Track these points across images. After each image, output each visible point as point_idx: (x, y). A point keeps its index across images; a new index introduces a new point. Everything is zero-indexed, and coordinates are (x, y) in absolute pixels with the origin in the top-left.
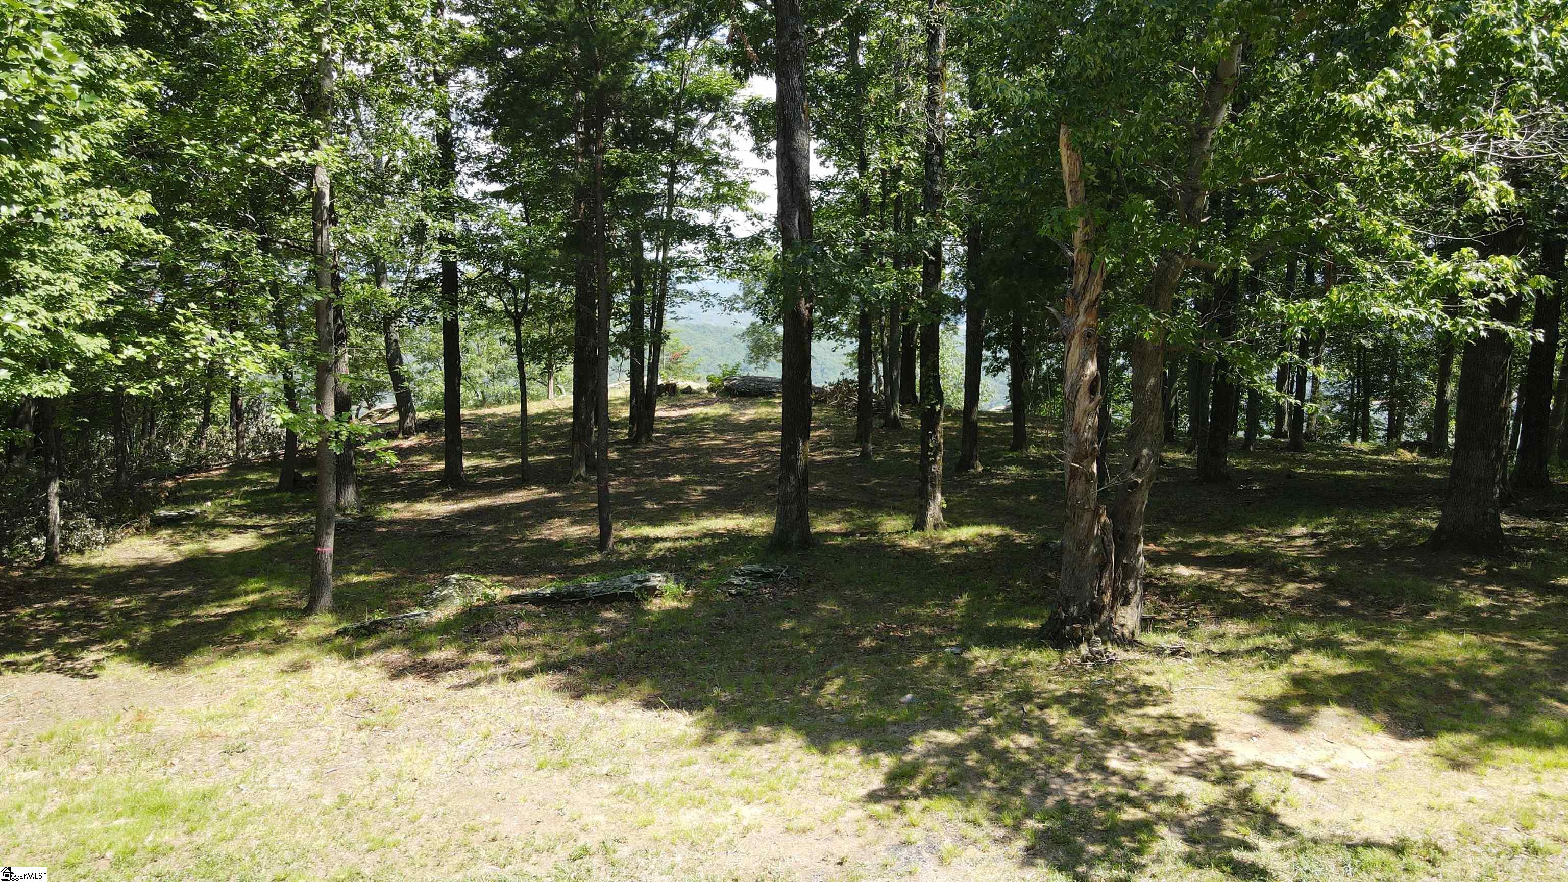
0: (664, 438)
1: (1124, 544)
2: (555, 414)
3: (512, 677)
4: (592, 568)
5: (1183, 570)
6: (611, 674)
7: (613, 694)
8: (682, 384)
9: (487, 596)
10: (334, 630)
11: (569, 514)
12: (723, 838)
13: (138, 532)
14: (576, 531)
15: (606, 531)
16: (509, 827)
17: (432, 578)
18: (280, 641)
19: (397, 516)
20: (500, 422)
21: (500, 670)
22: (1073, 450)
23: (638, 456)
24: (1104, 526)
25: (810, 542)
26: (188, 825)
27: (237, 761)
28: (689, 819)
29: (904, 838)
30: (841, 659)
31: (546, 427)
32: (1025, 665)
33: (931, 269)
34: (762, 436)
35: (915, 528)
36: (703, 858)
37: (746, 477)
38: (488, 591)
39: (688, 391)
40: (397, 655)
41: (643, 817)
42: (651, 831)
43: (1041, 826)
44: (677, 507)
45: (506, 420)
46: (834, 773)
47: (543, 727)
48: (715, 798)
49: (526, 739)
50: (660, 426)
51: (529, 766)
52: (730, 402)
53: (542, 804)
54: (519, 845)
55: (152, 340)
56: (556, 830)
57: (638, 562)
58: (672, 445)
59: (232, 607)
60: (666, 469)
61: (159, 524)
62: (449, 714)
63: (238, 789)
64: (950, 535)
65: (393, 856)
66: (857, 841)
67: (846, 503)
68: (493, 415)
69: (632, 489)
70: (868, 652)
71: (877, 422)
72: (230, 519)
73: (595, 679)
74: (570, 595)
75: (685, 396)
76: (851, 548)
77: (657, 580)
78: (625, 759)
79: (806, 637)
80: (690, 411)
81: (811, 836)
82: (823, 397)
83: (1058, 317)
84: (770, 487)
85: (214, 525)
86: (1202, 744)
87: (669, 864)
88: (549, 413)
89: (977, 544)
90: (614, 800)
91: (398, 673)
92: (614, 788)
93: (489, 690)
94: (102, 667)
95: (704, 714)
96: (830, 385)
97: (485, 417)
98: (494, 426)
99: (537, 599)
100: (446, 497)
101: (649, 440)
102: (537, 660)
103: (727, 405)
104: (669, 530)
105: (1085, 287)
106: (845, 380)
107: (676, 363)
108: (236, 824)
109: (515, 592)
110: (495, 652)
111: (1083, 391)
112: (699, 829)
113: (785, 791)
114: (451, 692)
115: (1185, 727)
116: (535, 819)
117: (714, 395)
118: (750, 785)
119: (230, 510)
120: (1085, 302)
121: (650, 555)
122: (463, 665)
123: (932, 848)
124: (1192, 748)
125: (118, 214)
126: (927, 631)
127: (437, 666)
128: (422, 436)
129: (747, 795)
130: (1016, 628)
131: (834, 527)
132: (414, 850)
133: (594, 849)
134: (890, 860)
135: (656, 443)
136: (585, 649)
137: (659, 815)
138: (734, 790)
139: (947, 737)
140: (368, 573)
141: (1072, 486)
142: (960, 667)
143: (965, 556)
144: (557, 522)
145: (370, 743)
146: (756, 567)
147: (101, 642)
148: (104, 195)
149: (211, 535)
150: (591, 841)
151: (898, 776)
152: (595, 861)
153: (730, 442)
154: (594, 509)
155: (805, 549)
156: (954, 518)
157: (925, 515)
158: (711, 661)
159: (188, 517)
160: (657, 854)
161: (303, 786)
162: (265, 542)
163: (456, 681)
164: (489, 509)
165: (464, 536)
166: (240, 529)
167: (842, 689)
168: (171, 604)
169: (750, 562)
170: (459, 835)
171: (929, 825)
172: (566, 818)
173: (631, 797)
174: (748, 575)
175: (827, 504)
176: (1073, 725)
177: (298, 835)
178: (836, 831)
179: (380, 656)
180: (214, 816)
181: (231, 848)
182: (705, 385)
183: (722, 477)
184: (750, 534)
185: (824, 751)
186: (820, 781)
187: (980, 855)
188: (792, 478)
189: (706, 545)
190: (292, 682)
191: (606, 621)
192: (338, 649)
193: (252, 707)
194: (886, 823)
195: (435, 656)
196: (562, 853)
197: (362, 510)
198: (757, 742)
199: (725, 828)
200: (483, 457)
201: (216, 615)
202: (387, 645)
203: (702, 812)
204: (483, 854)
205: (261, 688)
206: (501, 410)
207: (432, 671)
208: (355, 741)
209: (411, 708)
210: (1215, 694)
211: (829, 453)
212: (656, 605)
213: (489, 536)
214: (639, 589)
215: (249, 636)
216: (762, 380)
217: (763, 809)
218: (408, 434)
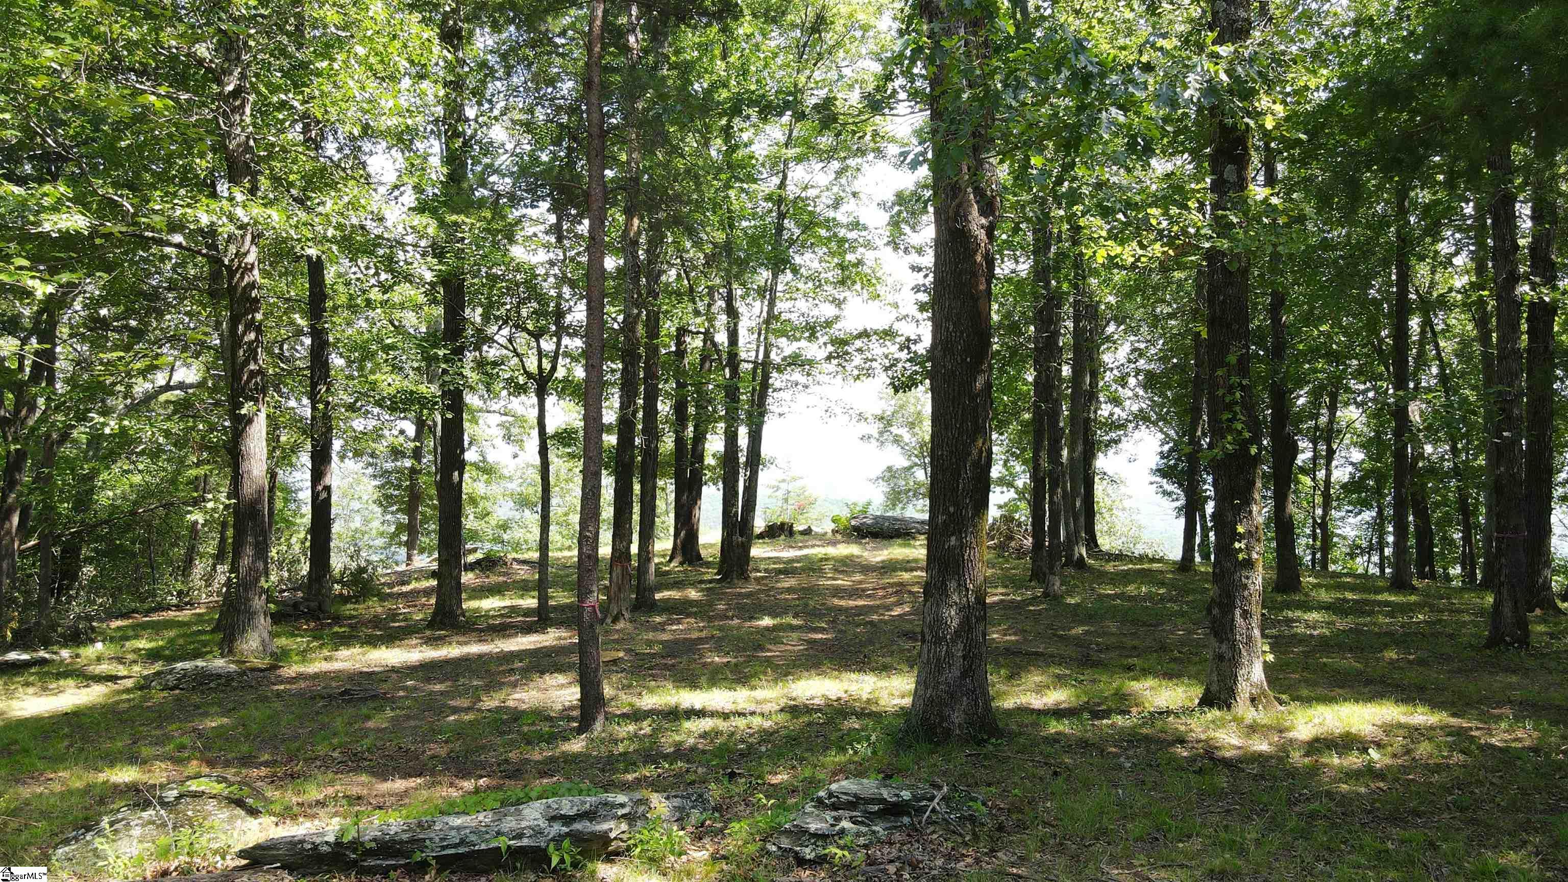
0: (767, 578)
4: (546, 768)
8: (800, 524)
34: (900, 576)
35: (1209, 705)
37: (870, 622)
39: (807, 531)
50: (755, 566)
52: (859, 542)
57: (637, 758)
60: (755, 611)
75: (803, 537)
77: (613, 812)
80: (805, 552)
103: (855, 546)
117: (839, 536)
121: (666, 745)
146: (869, 784)
153: (857, 583)
155: (981, 743)
157: (1233, 676)
165: (376, 697)
182: (830, 527)
216: (899, 519)
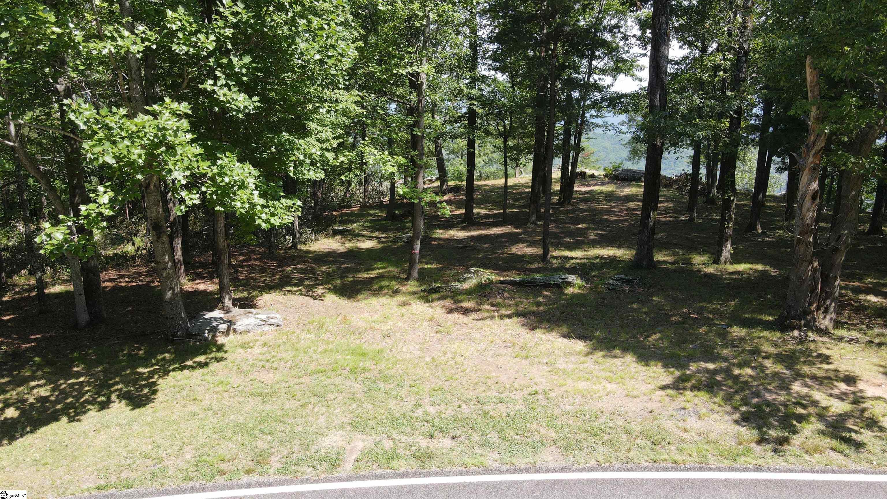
0: (577, 203)
1: (827, 281)
2: (519, 186)
3: (502, 317)
4: (538, 270)
5: (873, 298)
6: (548, 321)
7: (550, 330)
8: (589, 172)
9: (489, 279)
10: (420, 289)
11: (527, 242)
12: (597, 395)
13: (327, 236)
14: (530, 251)
15: (546, 252)
16: (503, 378)
17: (460, 269)
18: (396, 292)
19: (441, 236)
20: (490, 189)
21: (496, 314)
22: (799, 229)
23: (561, 212)
24: (815, 270)
25: (653, 265)
26: (375, 362)
27: (387, 340)
28: (582, 385)
29: (683, 406)
30: (662, 325)
31: (514, 193)
32: (760, 338)
33: (735, 121)
34: (631, 205)
35: (713, 263)
36: (588, 401)
37: (622, 227)
38: (490, 277)
39: (593, 176)
40: (448, 303)
41: (562, 382)
42: (565, 388)
43: (753, 410)
44: (583, 242)
45: (493, 188)
46: (652, 375)
47: (516, 341)
48: (595, 379)
49: (509, 345)
50: (575, 196)
51: (511, 356)
52: (616, 183)
53: (517, 372)
54: (508, 386)
55: (351, 154)
56: (524, 382)
57: (562, 269)
58: (581, 207)
59: (372, 275)
60: (577, 221)
61: (336, 233)
62: (474, 330)
63: (391, 351)
64: (732, 268)
65: (456, 384)
66: (660, 404)
67: (676, 245)
68: (486, 185)
69: (558, 231)
70: (677, 323)
71: (700, 200)
72: (365, 233)
73: (541, 322)
74: (529, 282)
75: (590, 179)
76: (675, 271)
77: (571, 278)
78: (554, 357)
79: (645, 313)
80: (593, 188)
81: (638, 400)
82: (670, 183)
83: (797, 158)
84: (635, 234)
85: (358, 235)
86: (848, 385)
87: (572, 402)
88: (516, 185)
89: (747, 274)
90: (549, 373)
91: (450, 311)
92: (549, 369)
93: (491, 323)
94: (325, 296)
95: (592, 342)
96: (676, 176)
97: (482, 186)
98: (487, 192)
99: (513, 283)
100: (464, 228)
101: (569, 203)
102: (513, 311)
103: (614, 185)
104: (578, 254)
105: (814, 143)
106: (685, 174)
107: (586, 159)
108: (393, 364)
109: (502, 279)
110: (492, 305)
111: (808, 198)
112: (587, 390)
113: (628, 380)
114: (474, 321)
115: (841, 375)
116: (514, 377)
117: (607, 179)
118: (611, 375)
119: (365, 228)
120: (813, 151)
121: (567, 266)
122: (479, 310)
123: (696, 412)
124: (843, 387)
125: (346, 101)
126: (711, 316)
127: (467, 310)
128: (451, 195)
129: (610, 379)
130: (760, 319)
131: (667, 258)
132: (464, 382)
133: (540, 392)
134: (675, 414)
135: (573, 205)
136: (535, 308)
137: (569, 382)
138: (604, 376)
139: (711, 366)
140: (432, 264)
141: (797, 248)
142: (723, 335)
143: (741, 280)
144: (521, 245)
145: (442, 339)
146: (623, 276)
147: (322, 285)
148: (341, 93)
149: (358, 240)
150: (539, 389)
151: (683, 379)
152: (540, 397)
153: (612, 207)
154: (540, 240)
155: (650, 269)
156: (735, 259)
157: (720, 256)
158: (596, 320)
159: (348, 231)
160: (568, 398)
161: (417, 353)
162: (382, 245)
163: (476, 317)
164: (487, 236)
165: (475, 249)
166: (370, 238)
167: (661, 339)
168: (347, 270)
169: (620, 274)
170: (482, 379)
171: (696, 402)
172: (528, 378)
173: (557, 374)
174: (619, 280)
175: (664, 246)
176: (779, 368)
177: (417, 371)
178: (650, 399)
179: (441, 302)
180: (384, 360)
181: (393, 372)
182: (603, 173)
183: (608, 227)
184: (622, 259)
185: (647, 365)
186: (645, 377)
187: (719, 418)
188: (646, 231)
189: (597, 263)
190: (404, 310)
191: (545, 297)
192: (422, 298)
193: (390, 319)
194: (675, 399)
195: (466, 304)
196: (526, 392)
197: (426, 232)
198: (615, 357)
199: (598, 391)
200: (482, 208)
201: (366, 278)
202: (444, 298)
203: (588, 383)
204: (493, 388)
205: (391, 312)
206: (490, 182)
207: (466, 312)
208: (435, 338)
209: (457, 327)
210: (867, 363)
211: (670, 217)
212: (570, 290)
213: (487, 250)
214: (562, 282)
215: (381, 288)
216: (635, 172)
217: (616, 386)
218: (444, 193)
